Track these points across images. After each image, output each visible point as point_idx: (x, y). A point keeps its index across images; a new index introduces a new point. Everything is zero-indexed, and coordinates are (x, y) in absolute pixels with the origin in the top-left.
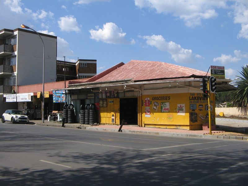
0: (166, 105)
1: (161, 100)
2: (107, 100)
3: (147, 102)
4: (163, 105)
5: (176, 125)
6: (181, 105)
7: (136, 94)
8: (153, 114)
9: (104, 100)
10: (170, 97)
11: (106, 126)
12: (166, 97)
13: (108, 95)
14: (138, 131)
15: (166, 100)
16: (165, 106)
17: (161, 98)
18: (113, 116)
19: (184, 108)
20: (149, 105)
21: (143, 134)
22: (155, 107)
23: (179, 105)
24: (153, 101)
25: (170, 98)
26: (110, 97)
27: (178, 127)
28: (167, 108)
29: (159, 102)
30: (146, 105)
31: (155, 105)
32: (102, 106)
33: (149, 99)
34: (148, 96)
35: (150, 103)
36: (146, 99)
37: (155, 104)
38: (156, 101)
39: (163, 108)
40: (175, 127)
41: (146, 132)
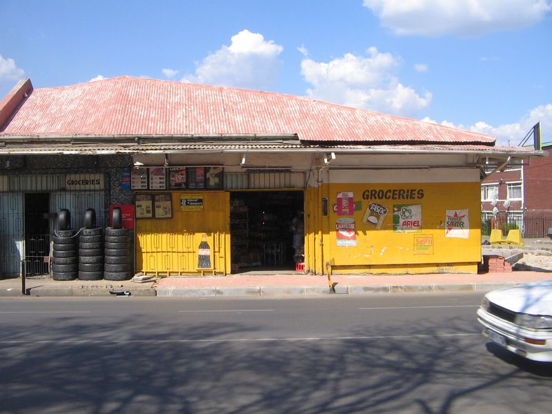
0: (410, 212)
1: (393, 198)
2: (170, 194)
3: (345, 203)
4: (399, 213)
5: (438, 265)
6: (458, 212)
7: (297, 182)
8: (365, 234)
9: (157, 197)
10: (422, 191)
11: (172, 279)
12: (412, 191)
13: (180, 178)
14: (401, 287)
15: (411, 198)
16: (407, 214)
17: (394, 194)
18: (204, 245)
19: (466, 221)
20: (351, 213)
21: (417, 293)
22: (373, 219)
23: (451, 213)
24: (365, 203)
25: (423, 195)
26: (186, 187)
27: (445, 268)
28: (413, 219)
29: (388, 203)
30: (340, 213)
31: (373, 213)
32: (150, 215)
33: (351, 195)
34: (349, 187)
35: (353, 206)
36: (340, 196)
37: (372, 211)
38: (378, 201)
39: (401, 221)
40: (435, 269)
41: (430, 288)
